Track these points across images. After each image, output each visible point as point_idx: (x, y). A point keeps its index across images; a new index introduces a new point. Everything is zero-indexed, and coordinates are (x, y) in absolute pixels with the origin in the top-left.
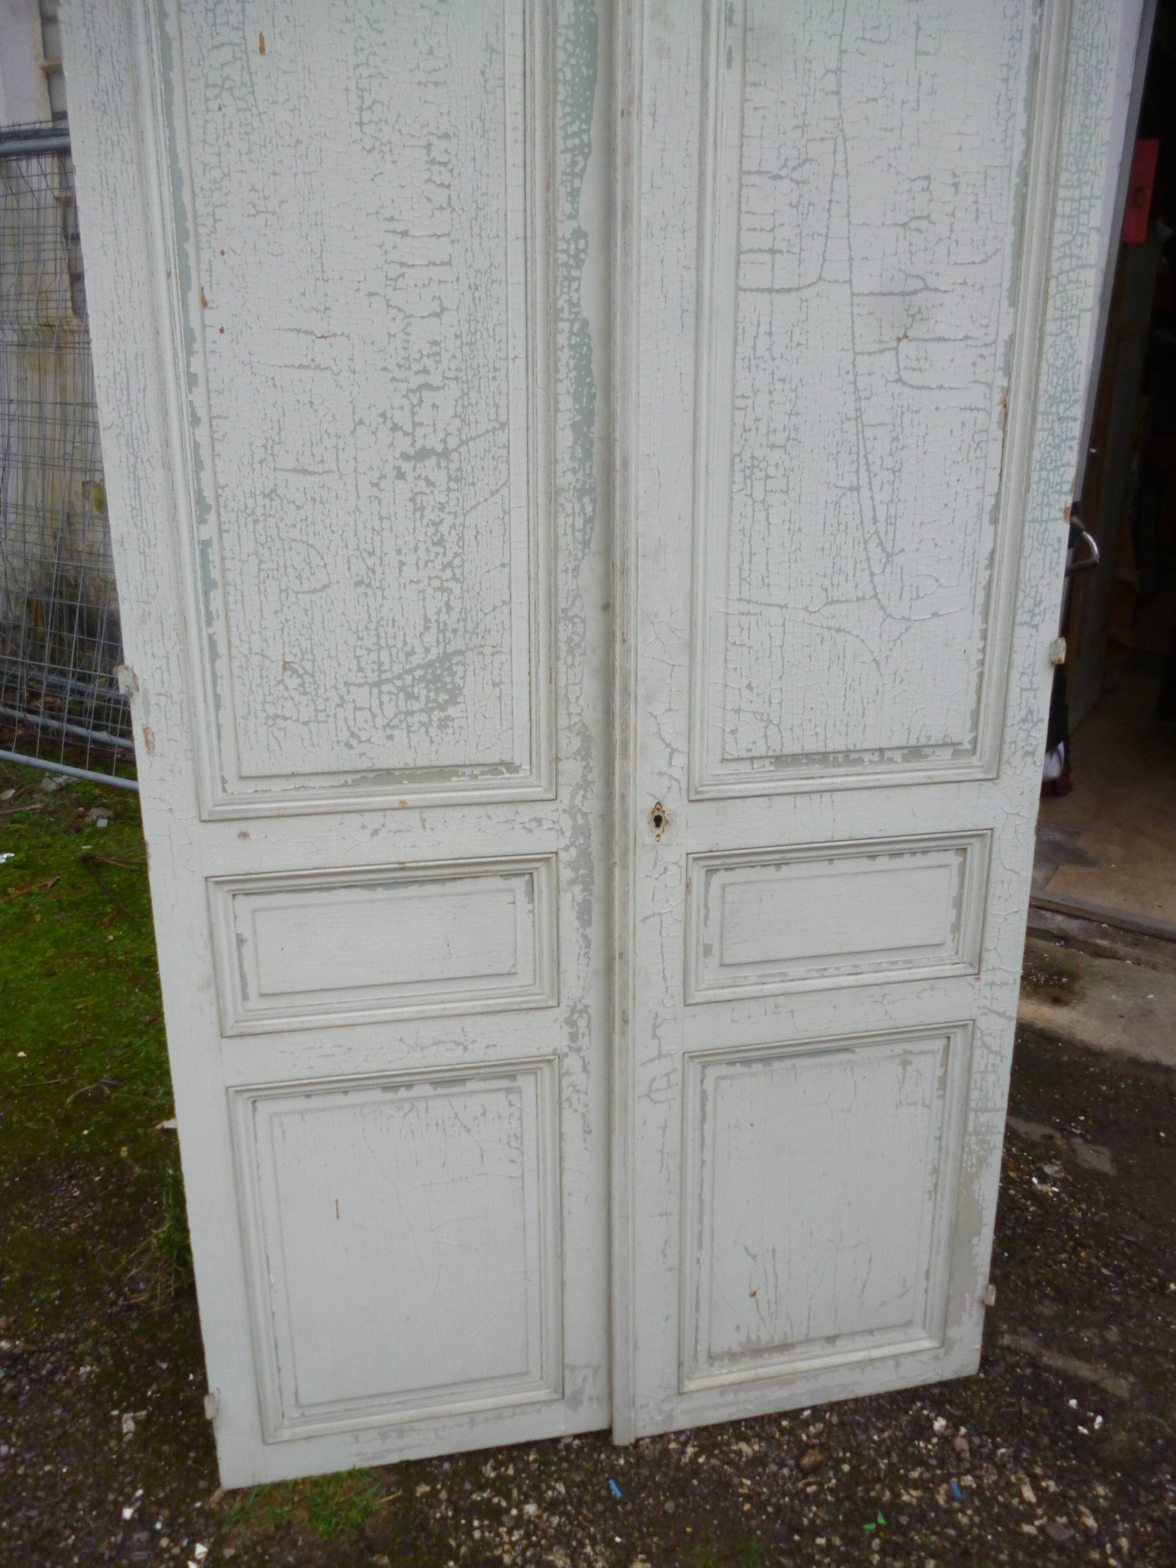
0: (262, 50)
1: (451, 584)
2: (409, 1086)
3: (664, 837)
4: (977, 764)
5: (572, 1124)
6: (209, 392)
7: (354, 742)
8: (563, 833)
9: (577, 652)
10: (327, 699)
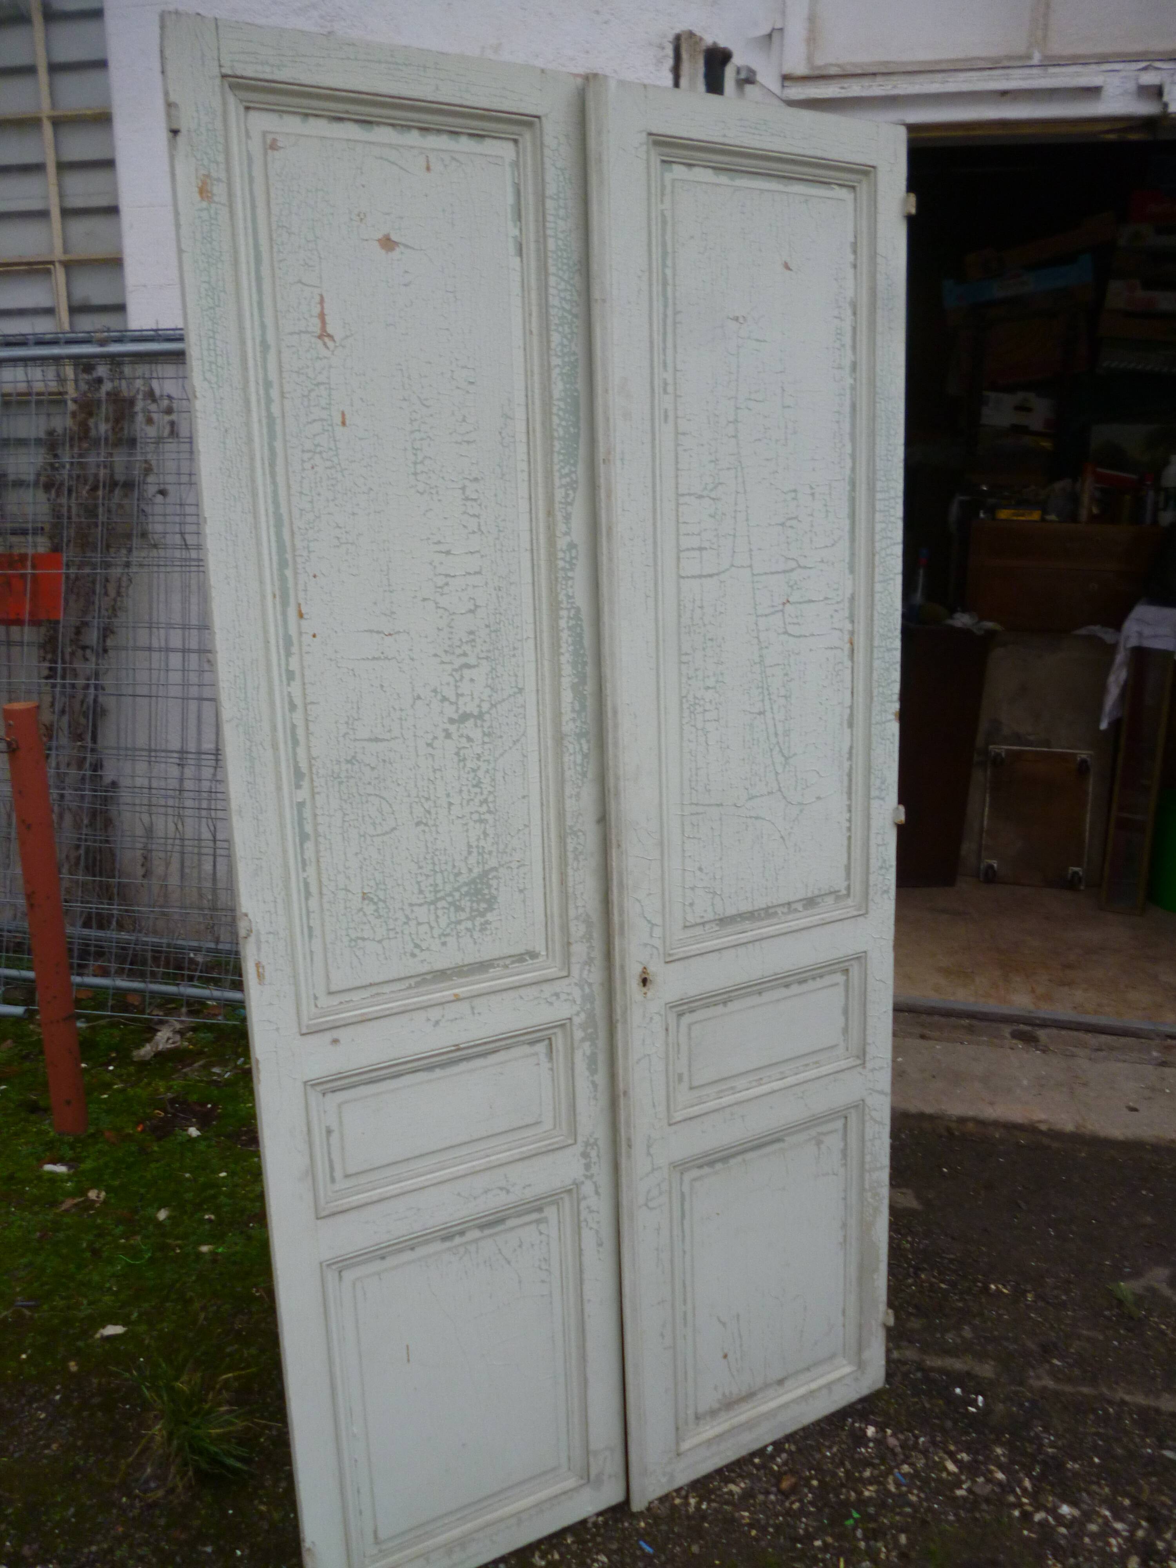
0: (344, 423)
1: (487, 816)
2: (462, 1233)
3: (649, 994)
4: (852, 904)
5: (589, 1239)
6: (304, 684)
7: (417, 951)
8: (575, 1002)
9: (581, 857)
10: (396, 920)
